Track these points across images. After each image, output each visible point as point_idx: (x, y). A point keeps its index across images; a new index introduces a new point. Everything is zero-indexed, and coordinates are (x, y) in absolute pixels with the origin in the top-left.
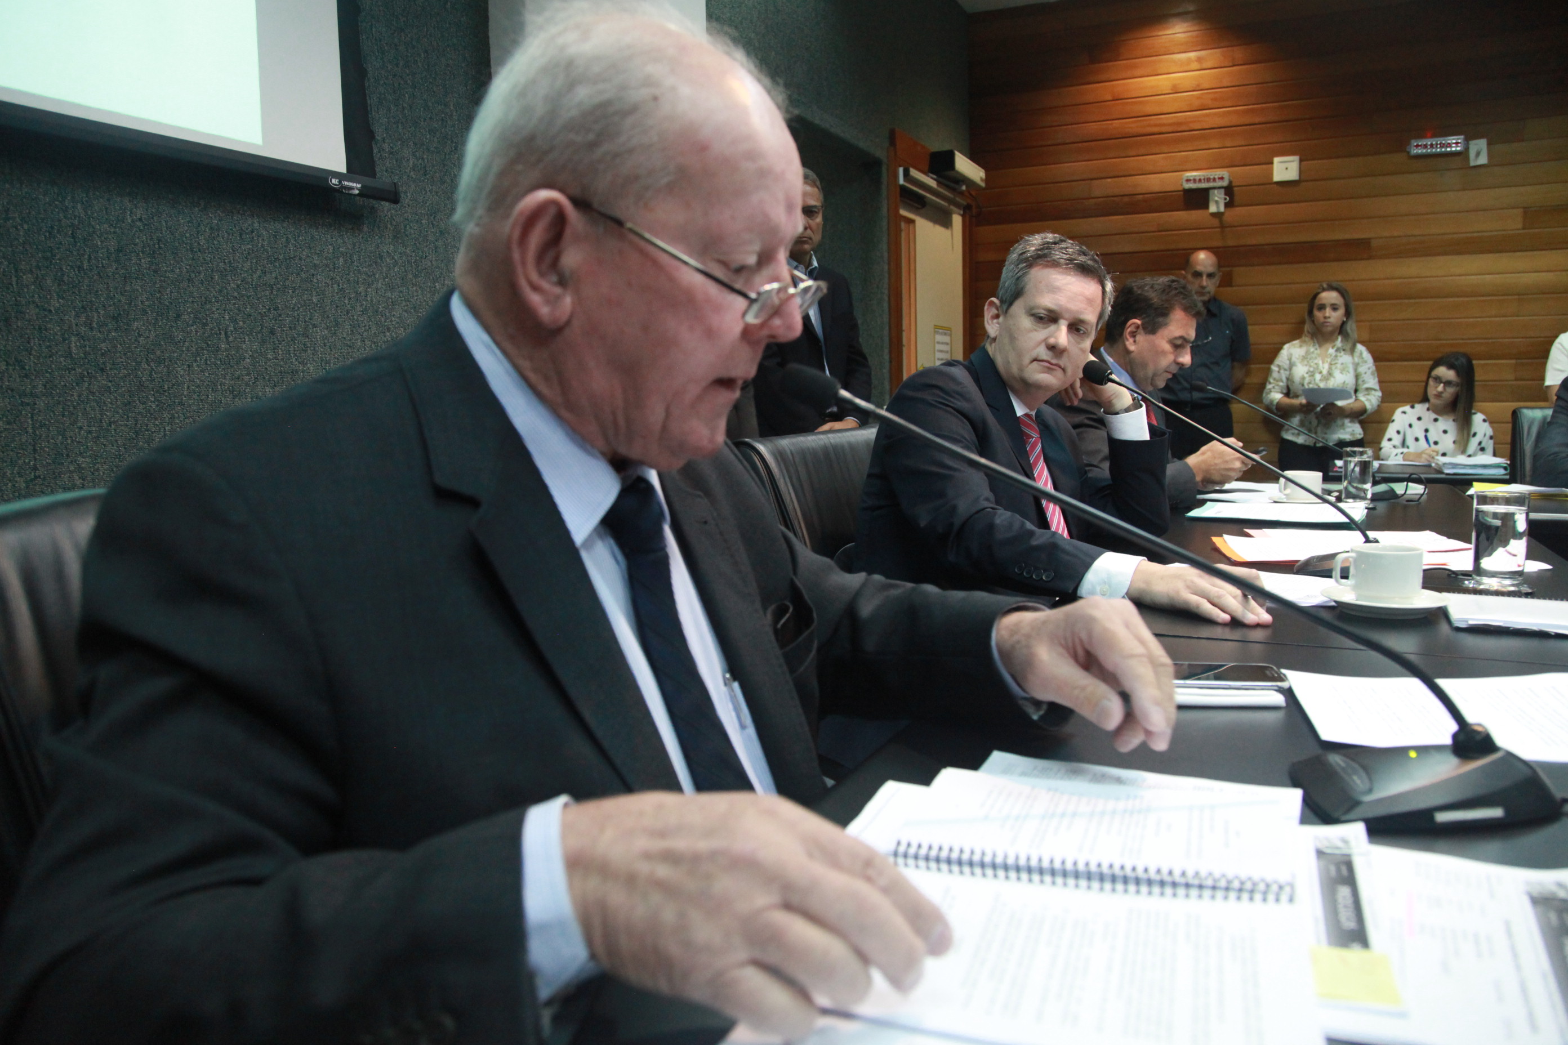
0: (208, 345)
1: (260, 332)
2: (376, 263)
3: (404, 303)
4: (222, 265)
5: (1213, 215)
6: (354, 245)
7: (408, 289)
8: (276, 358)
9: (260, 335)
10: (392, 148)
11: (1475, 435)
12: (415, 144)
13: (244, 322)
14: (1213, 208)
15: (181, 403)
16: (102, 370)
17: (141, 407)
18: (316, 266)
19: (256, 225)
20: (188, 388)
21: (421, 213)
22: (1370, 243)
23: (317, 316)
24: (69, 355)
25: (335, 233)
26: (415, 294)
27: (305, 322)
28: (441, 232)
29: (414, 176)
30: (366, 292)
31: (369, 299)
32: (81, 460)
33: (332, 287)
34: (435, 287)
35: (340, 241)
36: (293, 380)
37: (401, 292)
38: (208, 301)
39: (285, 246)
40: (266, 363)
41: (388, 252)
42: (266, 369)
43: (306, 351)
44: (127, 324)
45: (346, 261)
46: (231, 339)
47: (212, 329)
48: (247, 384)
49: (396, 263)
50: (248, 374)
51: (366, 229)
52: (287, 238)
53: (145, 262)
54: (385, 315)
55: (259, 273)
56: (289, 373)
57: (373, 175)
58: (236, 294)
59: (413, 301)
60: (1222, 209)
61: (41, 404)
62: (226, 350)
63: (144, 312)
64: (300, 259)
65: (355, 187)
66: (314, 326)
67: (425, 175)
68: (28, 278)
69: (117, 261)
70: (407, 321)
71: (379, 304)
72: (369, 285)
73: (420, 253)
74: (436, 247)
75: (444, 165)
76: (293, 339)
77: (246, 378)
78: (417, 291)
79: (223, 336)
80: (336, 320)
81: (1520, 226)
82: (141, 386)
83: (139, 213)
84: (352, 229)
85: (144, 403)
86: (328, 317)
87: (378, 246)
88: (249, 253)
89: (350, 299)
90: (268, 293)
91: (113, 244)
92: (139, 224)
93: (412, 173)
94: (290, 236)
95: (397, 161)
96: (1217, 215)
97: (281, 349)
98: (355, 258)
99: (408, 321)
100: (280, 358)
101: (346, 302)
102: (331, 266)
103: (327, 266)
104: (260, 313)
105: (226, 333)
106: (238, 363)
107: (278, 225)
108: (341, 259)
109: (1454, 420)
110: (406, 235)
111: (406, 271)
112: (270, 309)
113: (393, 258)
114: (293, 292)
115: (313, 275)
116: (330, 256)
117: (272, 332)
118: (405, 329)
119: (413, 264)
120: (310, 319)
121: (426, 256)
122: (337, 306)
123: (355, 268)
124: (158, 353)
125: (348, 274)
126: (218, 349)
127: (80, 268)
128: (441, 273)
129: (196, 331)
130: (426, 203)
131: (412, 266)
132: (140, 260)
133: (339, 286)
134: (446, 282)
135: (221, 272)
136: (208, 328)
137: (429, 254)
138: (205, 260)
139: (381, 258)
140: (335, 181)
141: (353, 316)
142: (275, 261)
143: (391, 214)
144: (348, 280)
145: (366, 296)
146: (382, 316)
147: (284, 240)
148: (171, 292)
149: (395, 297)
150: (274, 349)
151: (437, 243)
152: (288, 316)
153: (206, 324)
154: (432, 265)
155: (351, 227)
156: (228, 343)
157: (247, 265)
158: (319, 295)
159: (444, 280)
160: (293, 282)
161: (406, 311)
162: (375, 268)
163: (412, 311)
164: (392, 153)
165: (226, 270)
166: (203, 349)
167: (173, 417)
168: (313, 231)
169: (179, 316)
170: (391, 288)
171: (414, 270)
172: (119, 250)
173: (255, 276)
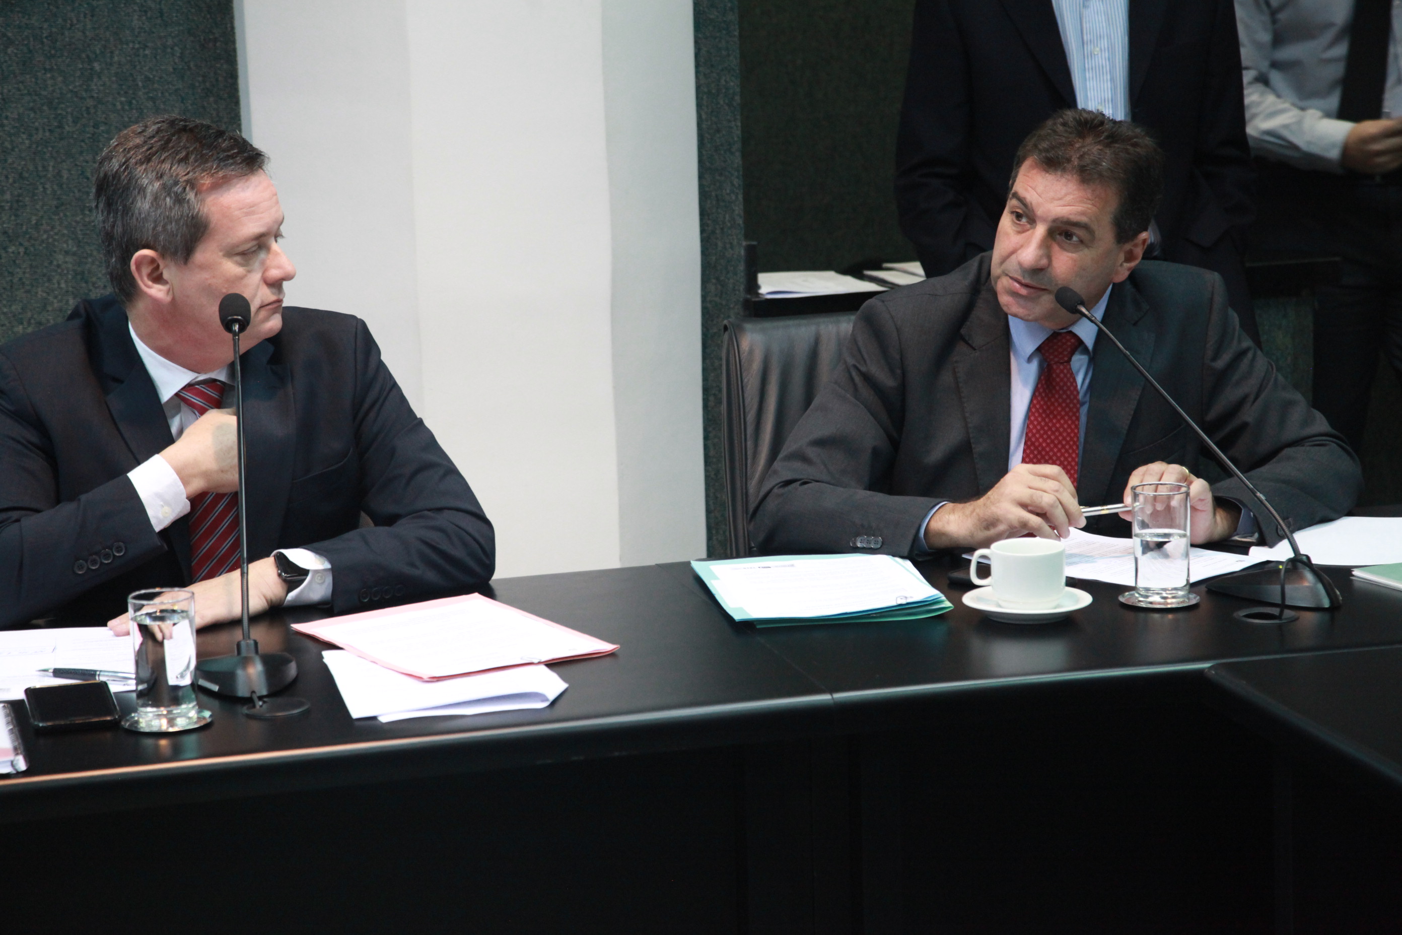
3: (27, 98)
7: (37, 79)
26: (50, 82)
34: (92, 69)
37: (22, 82)
70: (33, 123)
73: (60, 21)
78: (53, 78)
99: (37, 124)
118: (30, 135)
119: (45, 40)
121: (72, 25)
128: (105, 47)
131: (42, 43)
134: (116, 59)
137: (78, 21)
149: (9, 91)
154: (86, 37)
159: (112, 57)
161: (32, 109)
171: (46, 48)
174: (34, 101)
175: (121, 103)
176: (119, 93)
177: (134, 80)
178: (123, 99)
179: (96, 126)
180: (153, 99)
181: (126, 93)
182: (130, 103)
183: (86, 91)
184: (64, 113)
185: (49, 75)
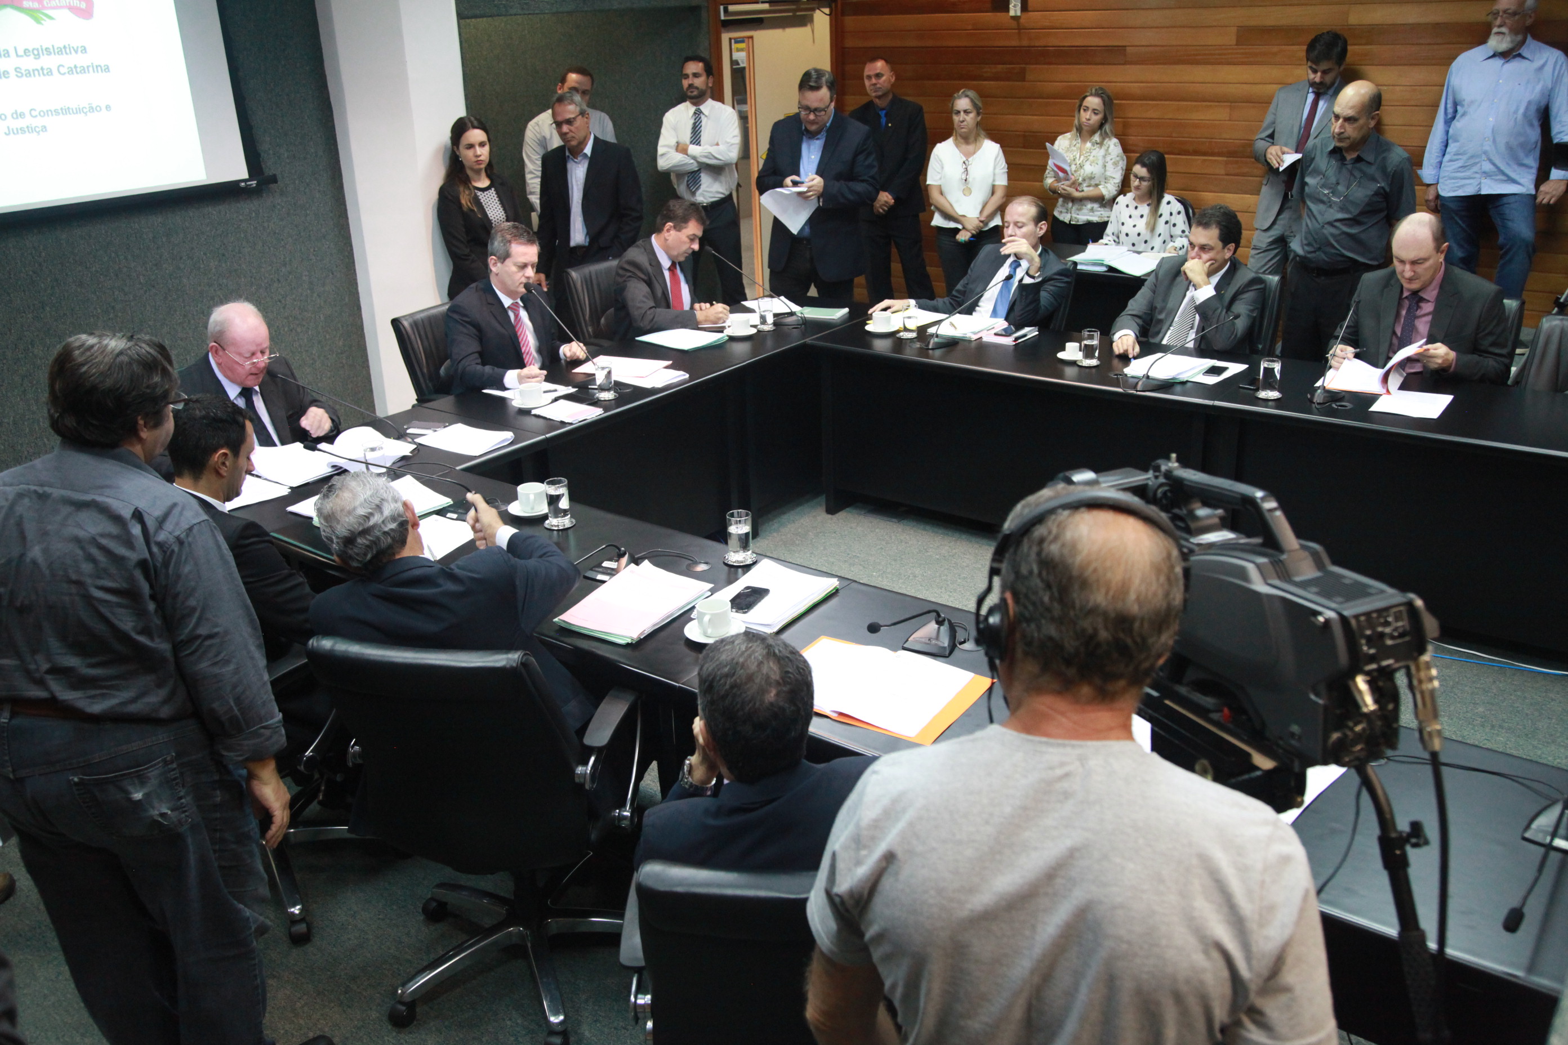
4: (197, 232)
5: (1012, 17)
6: (260, 205)
11: (1161, 216)
12: (287, 145)
14: (1012, 13)
16: (154, 287)
18: (241, 220)
19: (210, 210)
20: (189, 286)
22: (1125, 50)
24: (140, 283)
25: (249, 202)
27: (239, 246)
28: (308, 185)
30: (268, 225)
31: (270, 228)
33: (250, 228)
35: (251, 205)
37: (288, 220)
38: (193, 249)
39: (225, 214)
41: (277, 203)
44: (161, 266)
45: (255, 213)
46: (205, 262)
49: (283, 207)
53: (164, 240)
57: (263, 173)
58: (205, 243)
60: (1019, 13)
61: (132, 304)
63: (167, 260)
64: (234, 218)
65: (254, 183)
68: (122, 257)
69: (154, 242)
72: (270, 221)
74: (305, 193)
75: (305, 150)
76: (234, 256)
79: (201, 262)
80: (254, 242)
81: (1234, 42)
82: (169, 290)
83: (160, 220)
88: (208, 223)
89: (260, 231)
90: (219, 239)
91: (151, 235)
92: (160, 224)
93: (286, 160)
94: (226, 210)
95: (276, 157)
96: (1015, 18)
97: (229, 262)
98: (260, 211)
101: (258, 232)
102: (249, 218)
103: (247, 218)
104: (217, 248)
105: (203, 261)
106: (210, 272)
107: (220, 207)
108: (253, 213)
109: (1148, 205)
110: (284, 192)
111: (288, 210)
112: (221, 245)
114: (231, 235)
115: (240, 225)
116: (247, 214)
117: (224, 255)
121: (300, 199)
123: (261, 215)
125: (258, 219)
126: (200, 268)
127: (140, 248)
128: (310, 205)
131: (292, 206)
133: (254, 226)
134: (313, 209)
135: (197, 235)
138: (189, 232)
139: (274, 206)
140: (243, 184)
142: (221, 223)
144: (258, 222)
147: (224, 212)
148: (177, 249)
149: (285, 224)
150: (225, 262)
151: (305, 191)
153: (193, 259)
156: (204, 264)
157: (208, 229)
158: (244, 233)
160: (231, 230)
162: (272, 213)
165: (199, 233)
168: (238, 205)
169: (181, 258)
170: (282, 220)
171: (294, 208)
172: (154, 237)
173: (213, 232)
185: (295, 217)
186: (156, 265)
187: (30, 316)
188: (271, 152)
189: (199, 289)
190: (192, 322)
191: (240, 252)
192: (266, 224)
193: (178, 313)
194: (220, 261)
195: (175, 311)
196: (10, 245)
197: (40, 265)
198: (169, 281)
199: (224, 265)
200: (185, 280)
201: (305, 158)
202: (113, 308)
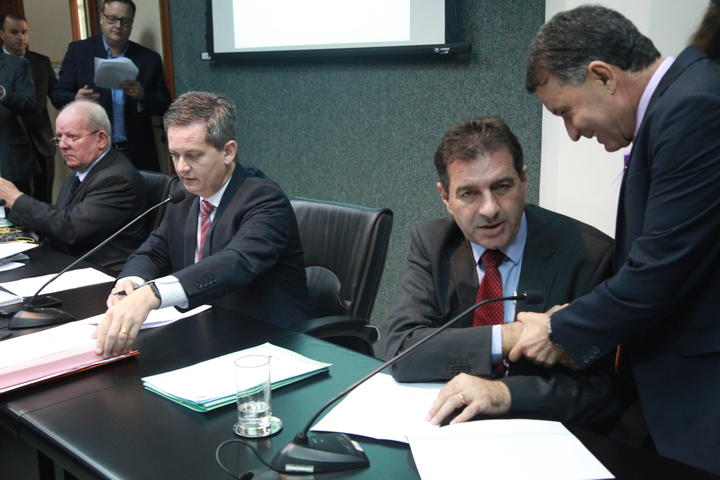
0: (403, 125)
1: (422, 119)
2: (476, 83)
3: (491, 103)
4: (409, 92)
6: (465, 76)
7: (494, 96)
8: (428, 131)
9: (421, 121)
10: (488, 19)
12: (503, 12)
13: (416, 115)
15: (394, 147)
16: (372, 133)
17: (382, 147)
18: (446, 88)
19: (422, 73)
20: (396, 141)
21: (505, 51)
23: (446, 112)
24: (364, 128)
25: (456, 71)
26: (498, 98)
27: (440, 115)
29: (501, 31)
30: (470, 99)
31: (471, 102)
32: (366, 163)
33: (453, 98)
34: (510, 93)
35: (458, 74)
36: (434, 141)
37: (489, 97)
38: (403, 107)
39: (433, 81)
40: (423, 133)
41: (483, 76)
42: (423, 136)
43: (439, 128)
44: (379, 117)
45: (460, 84)
46: (411, 122)
47: (404, 119)
48: (416, 142)
49: (487, 82)
50: (416, 137)
51: (472, 66)
52: (435, 77)
54: (480, 110)
55: (422, 94)
56: (432, 138)
58: (413, 104)
59: (496, 101)
62: (409, 127)
63: (384, 112)
64: (440, 86)
65: (447, 50)
66: (444, 116)
67: (509, 28)
68: (356, 102)
69: (378, 94)
71: (477, 105)
72: (471, 95)
73: (502, 74)
74: (513, 70)
75: (522, 19)
77: (416, 139)
78: (499, 96)
79: (408, 121)
80: (454, 114)
84: (465, 67)
85: (383, 146)
86: (450, 112)
87: (477, 74)
88: (419, 86)
89: (461, 103)
90: (425, 102)
92: (384, 79)
93: (500, 29)
94: (435, 76)
95: (491, 25)
97: (430, 127)
98: (465, 82)
100: (429, 131)
101: (460, 104)
102: (453, 87)
103: (451, 88)
104: (422, 111)
105: (410, 121)
106: (413, 132)
107: (431, 72)
108: (458, 84)
110: (495, 66)
111: (493, 86)
112: (425, 110)
113: (486, 79)
114: (436, 101)
115: (445, 92)
116: (453, 83)
117: (426, 120)
120: (443, 113)
121: (506, 76)
122: (455, 107)
123: (465, 87)
124: (388, 127)
125: (461, 91)
126: (406, 127)
127: (368, 97)
129: (399, 119)
130: (508, 45)
131: (497, 82)
132: (384, 93)
133: (456, 97)
134: (518, 89)
135: (409, 95)
136: (403, 118)
137: (508, 74)
138: (403, 90)
139: (479, 80)
140: (437, 49)
141: (462, 111)
142: (429, 88)
143: (486, 55)
144: (461, 94)
145: (470, 101)
146: (478, 110)
147: (433, 78)
148: (392, 104)
149: (486, 100)
150: (427, 127)
151: (514, 67)
152: (433, 112)
153: (403, 117)
154: (510, 80)
155: (464, 66)
156: (410, 124)
157: (418, 91)
158: (447, 102)
159: (517, 88)
160: (436, 96)
161: (491, 108)
162: (475, 86)
163: (496, 107)
164: (488, 22)
165: (410, 94)
166: (401, 126)
167: (391, 152)
168: (446, 72)
169: (394, 113)
170: (484, 96)
171: (498, 85)
172: (378, 90)
173: (421, 95)
174: (493, 105)
175: (519, 107)
176: (518, 103)
177: (523, 98)
178: (519, 105)
179: (510, 115)
180: (529, 106)
181: (520, 103)
182: (521, 107)
183: (508, 101)
184: (501, 109)
185: (498, 95)
186: (376, 115)
187: (303, 132)
188: (485, 19)
189: (403, 146)
190: (394, 174)
191: (440, 120)
192: (467, 98)
193: (385, 162)
194: (423, 124)
195: (384, 160)
196: (301, 77)
197: (313, 96)
198: (384, 132)
199: (425, 130)
200: (394, 134)
201: (520, 29)
202: (346, 142)
